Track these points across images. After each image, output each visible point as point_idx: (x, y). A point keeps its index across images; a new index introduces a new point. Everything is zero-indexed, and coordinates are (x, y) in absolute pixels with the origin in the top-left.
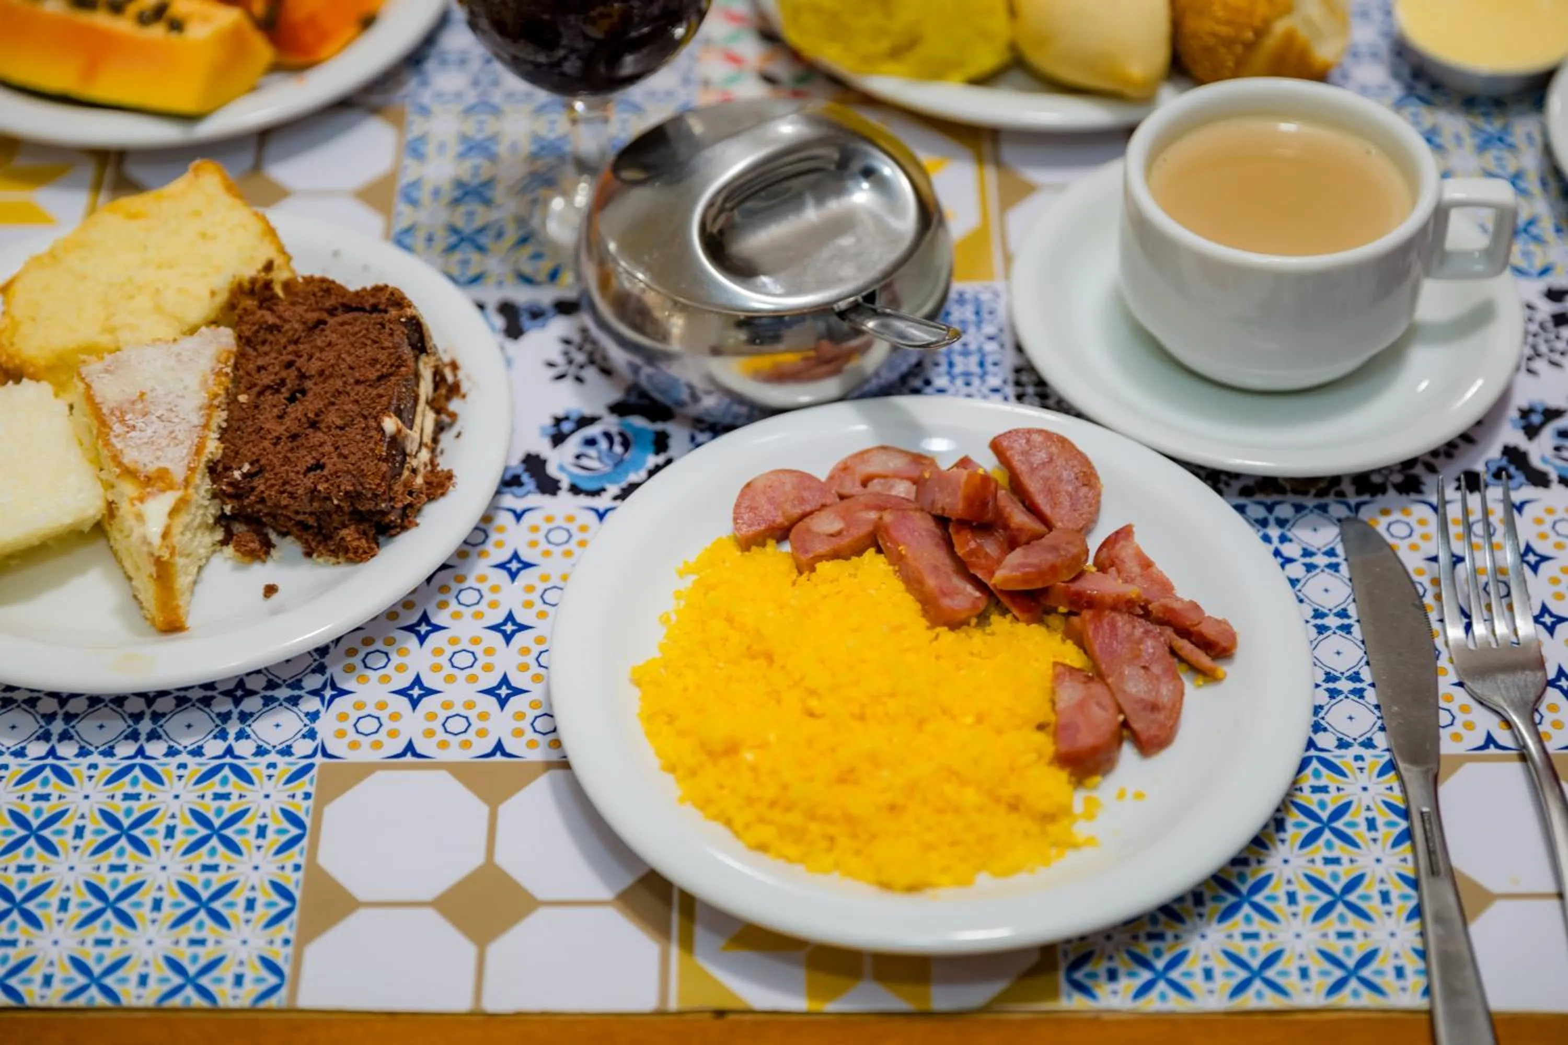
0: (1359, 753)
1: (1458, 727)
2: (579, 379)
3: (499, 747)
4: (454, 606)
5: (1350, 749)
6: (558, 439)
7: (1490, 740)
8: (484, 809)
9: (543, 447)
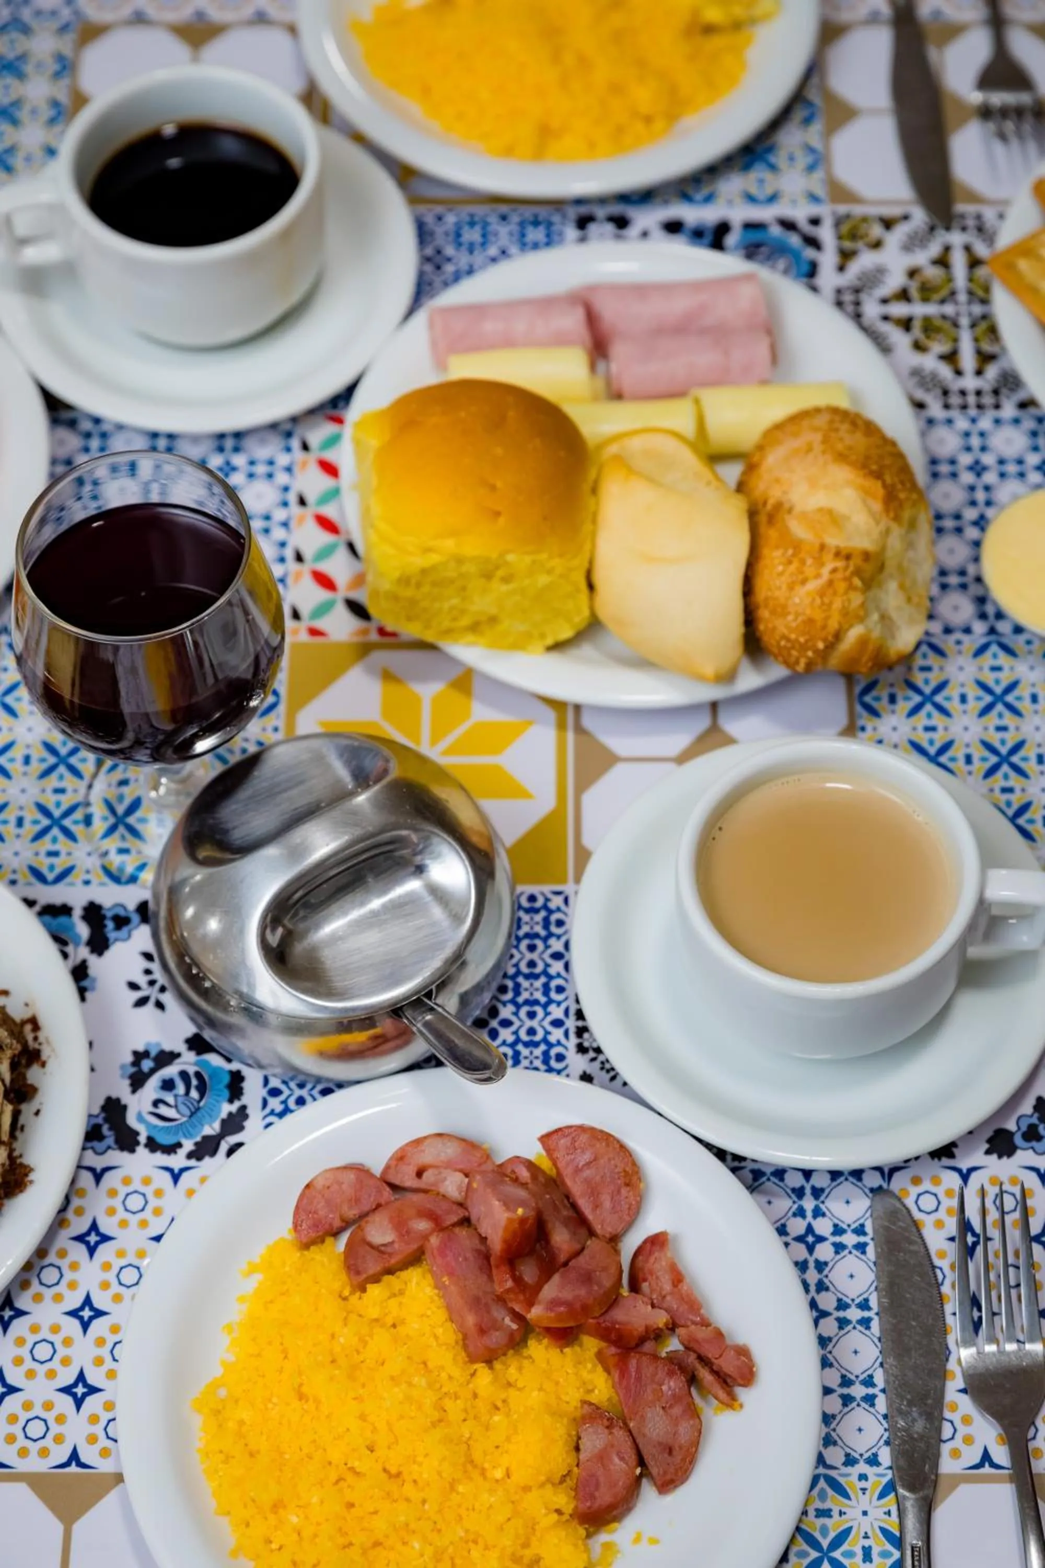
0: (862, 1472)
1: (958, 1443)
2: (160, 1005)
3: (74, 1457)
4: (35, 1287)
5: (857, 1466)
6: (137, 1081)
7: (986, 1457)
8: (59, 1527)
9: (122, 1090)
